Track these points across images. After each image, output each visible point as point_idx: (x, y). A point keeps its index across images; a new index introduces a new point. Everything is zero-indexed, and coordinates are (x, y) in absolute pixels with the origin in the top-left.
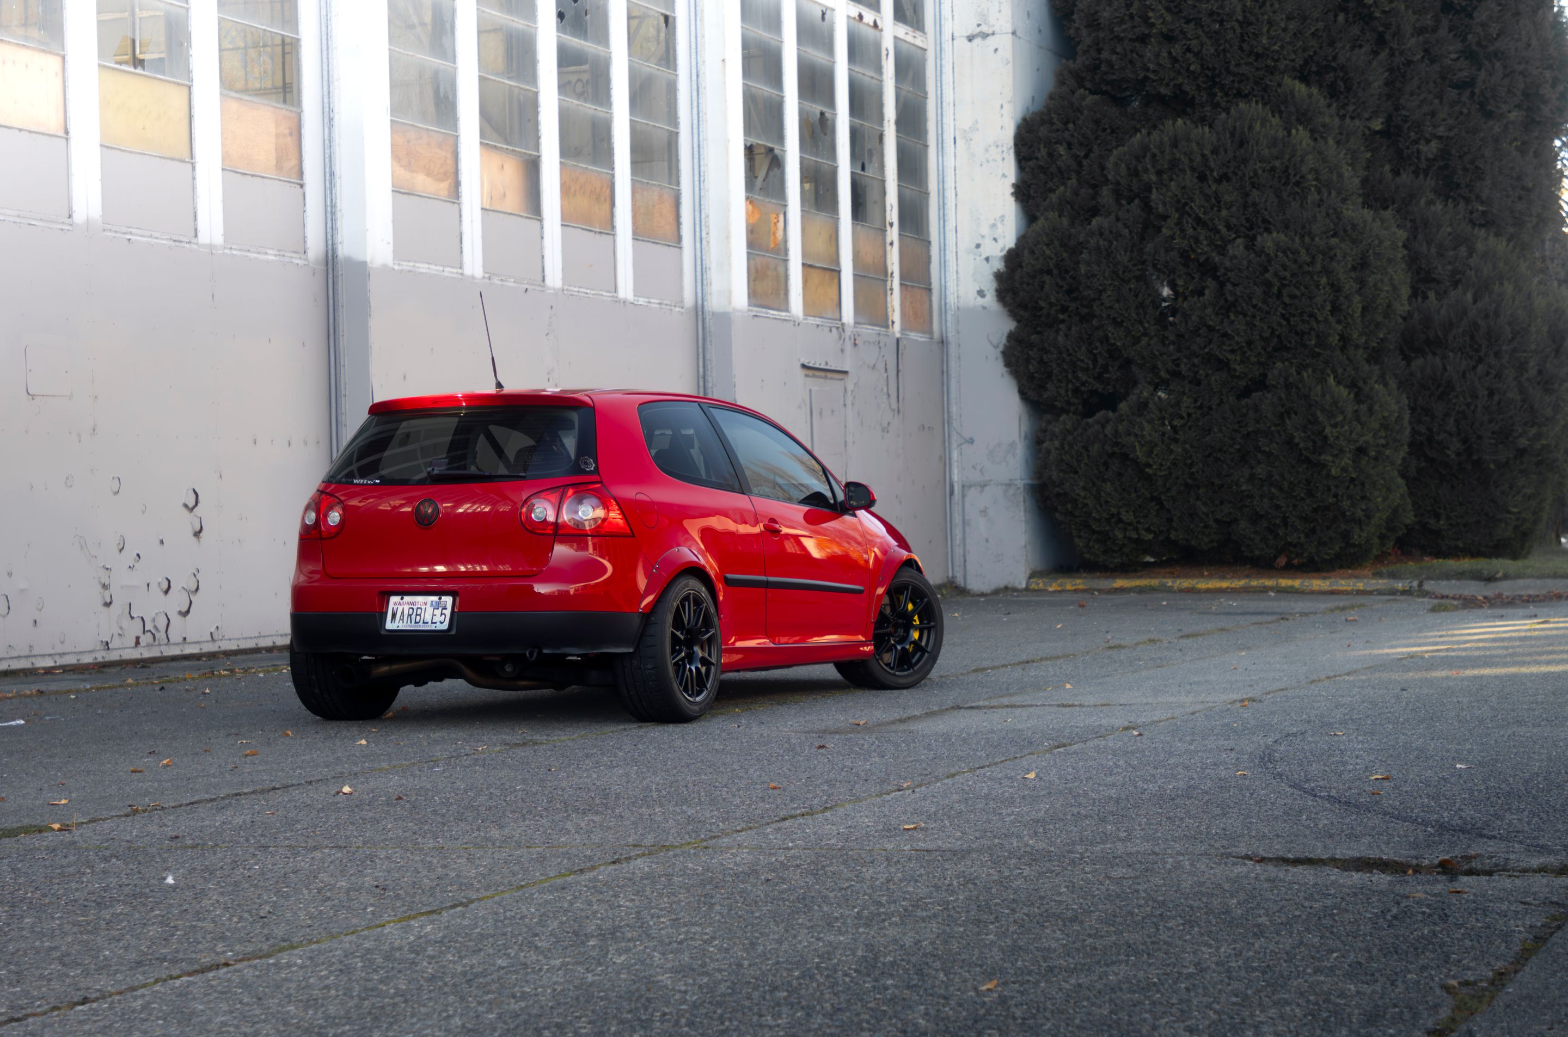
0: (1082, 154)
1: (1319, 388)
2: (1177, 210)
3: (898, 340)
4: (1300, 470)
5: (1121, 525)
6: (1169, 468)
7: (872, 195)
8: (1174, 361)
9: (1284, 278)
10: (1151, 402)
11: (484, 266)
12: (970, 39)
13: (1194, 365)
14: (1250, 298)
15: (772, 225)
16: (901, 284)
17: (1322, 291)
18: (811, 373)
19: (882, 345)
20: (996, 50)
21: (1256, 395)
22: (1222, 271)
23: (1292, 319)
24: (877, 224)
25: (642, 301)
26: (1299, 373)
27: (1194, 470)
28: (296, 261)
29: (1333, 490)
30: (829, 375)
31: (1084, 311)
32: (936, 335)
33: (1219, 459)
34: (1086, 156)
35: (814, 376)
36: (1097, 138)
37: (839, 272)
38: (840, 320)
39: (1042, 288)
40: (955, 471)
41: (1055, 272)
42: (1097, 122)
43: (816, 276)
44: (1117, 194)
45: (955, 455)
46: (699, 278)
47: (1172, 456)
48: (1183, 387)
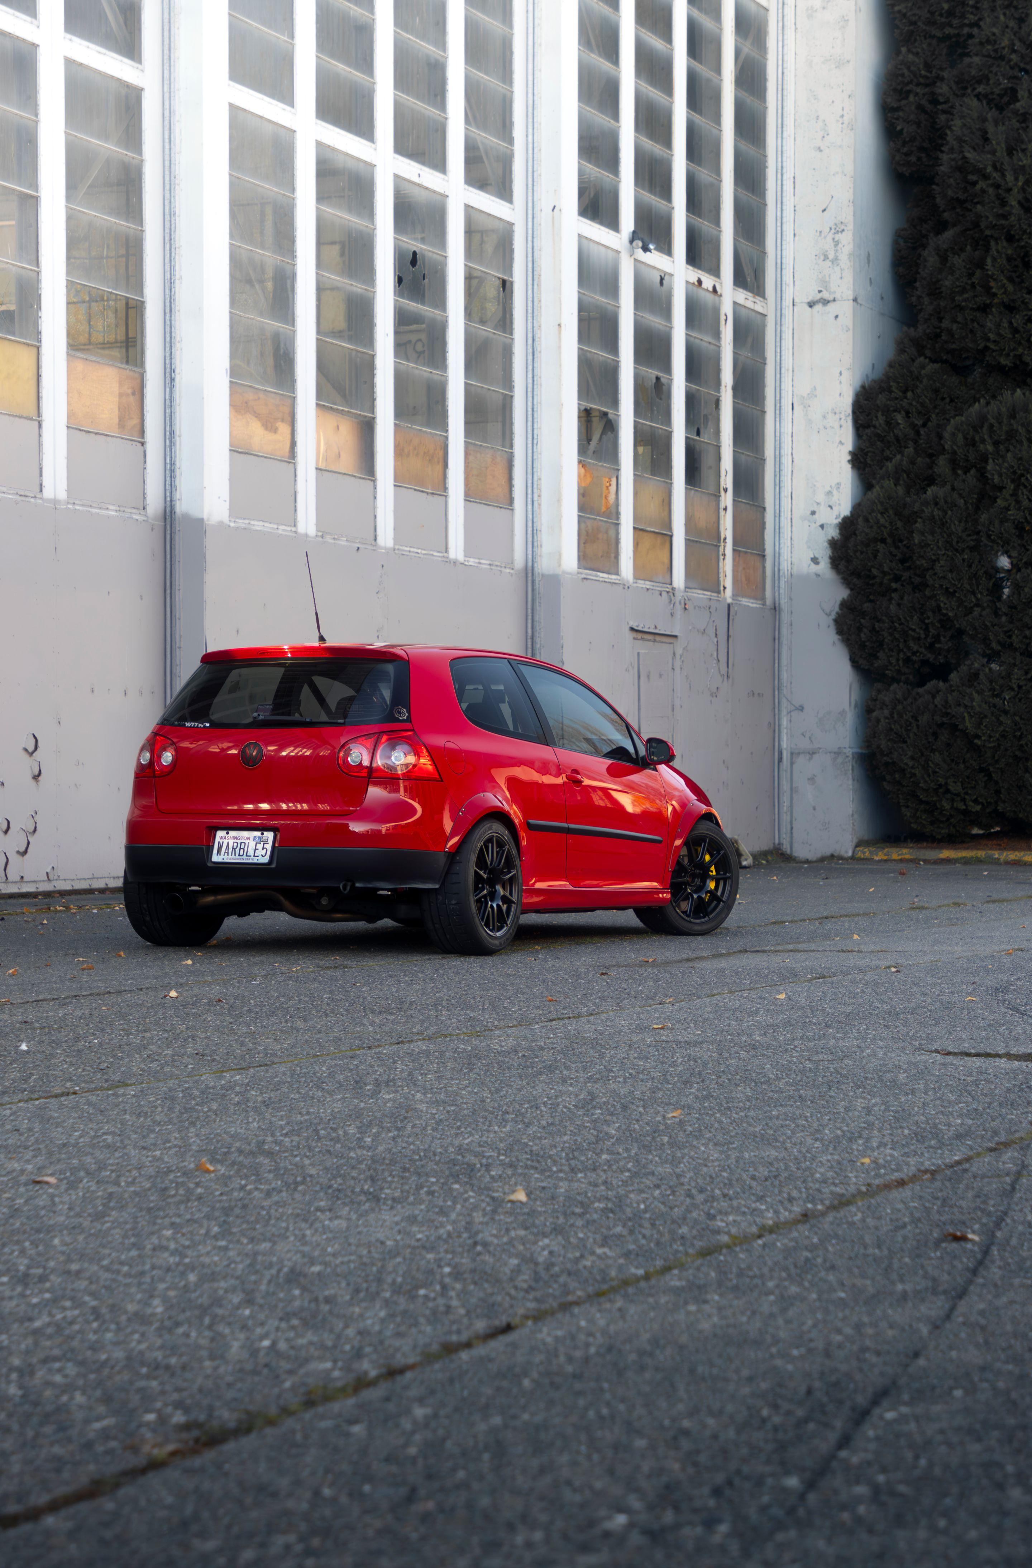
0: (919, 422)
2: (1013, 481)
3: (729, 606)
5: (948, 796)
6: (998, 740)
7: (707, 461)
8: (1006, 632)
10: (982, 673)
11: (318, 524)
12: (811, 305)
13: (1025, 637)
15: (604, 488)
16: (734, 550)
18: (639, 636)
19: (712, 610)
20: (837, 317)
24: (712, 490)
25: (472, 561)
27: (1023, 742)
28: (135, 517)
30: (658, 638)
31: (917, 580)
32: (769, 602)
34: (924, 425)
35: (642, 639)
36: (935, 407)
37: (671, 536)
38: (671, 584)
39: (875, 557)
40: (784, 738)
41: (889, 540)
42: (936, 391)
43: (647, 540)
44: (954, 463)
45: (784, 722)
46: (530, 539)
47: (1002, 728)
48: (1015, 659)
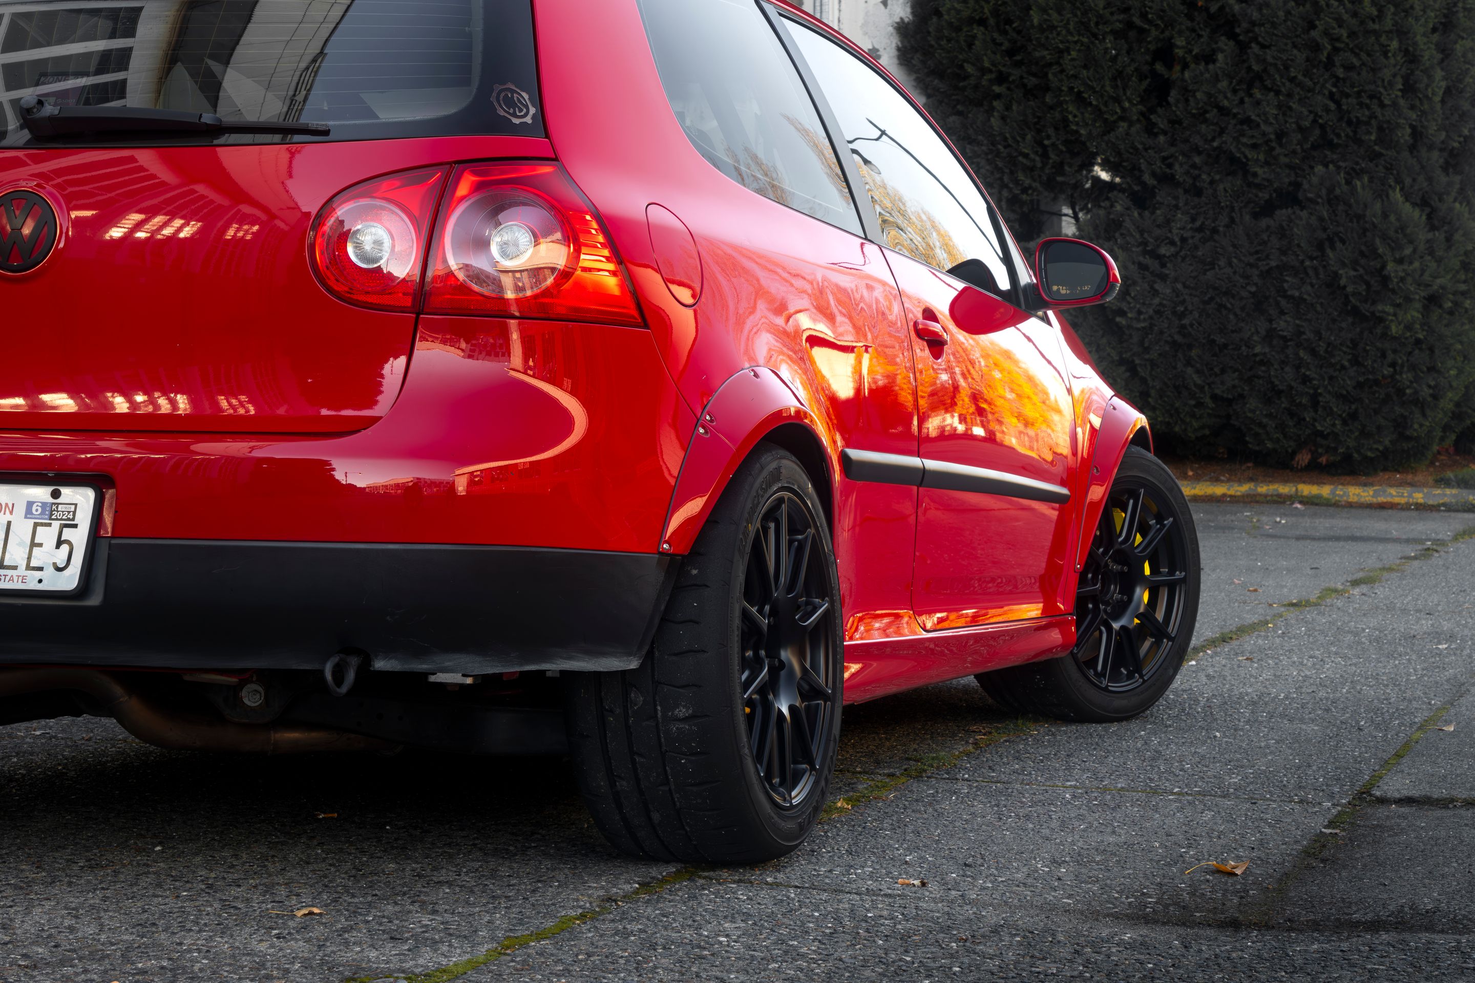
1: (1378, 206)
4: (1344, 325)
6: (1151, 318)
8: (1164, 159)
9: (1338, 39)
10: (1127, 219)
13: (1194, 166)
14: (1287, 68)
17: (1392, 61)
21: (1282, 214)
22: (1245, 25)
23: (1344, 100)
26: (1348, 182)
27: (1186, 321)
29: (1390, 356)
31: (1032, 81)
33: (1225, 307)
39: (970, 45)
41: (992, 21)
47: (1157, 301)
48: (1176, 198)
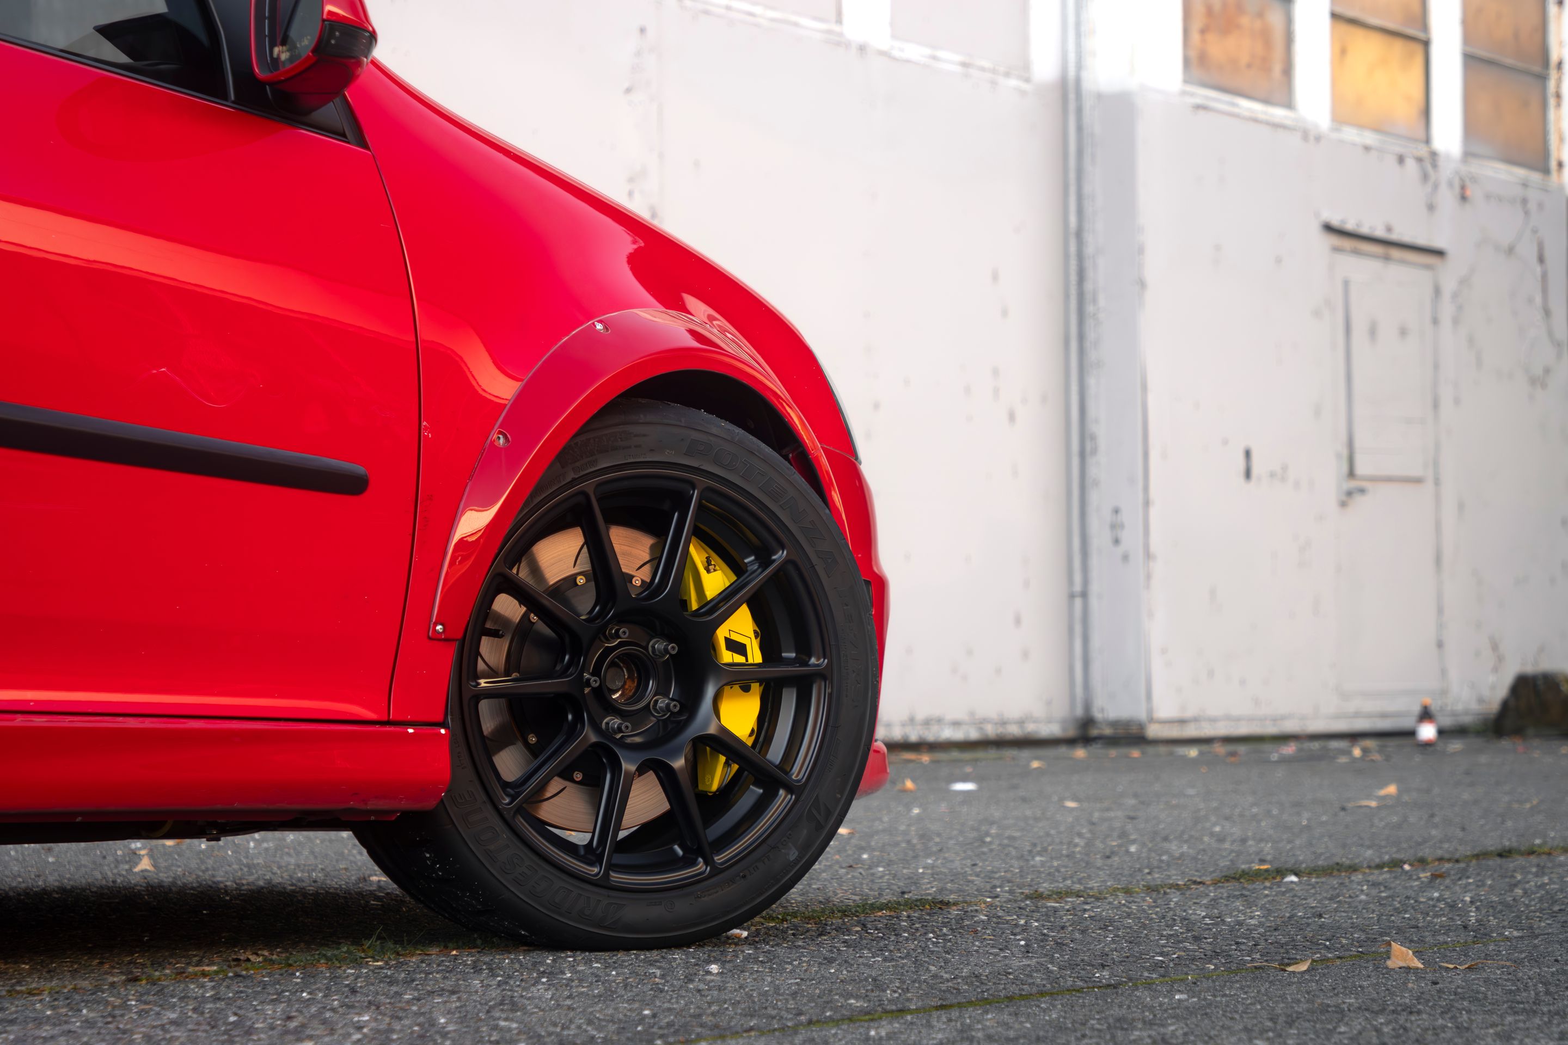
18: (1347, 243)
19: (1532, 206)
25: (914, 52)
30: (1396, 253)
35: (1356, 252)
37: (1426, 44)
38: (1428, 141)
43: (1366, 43)
46: (1071, 19)
